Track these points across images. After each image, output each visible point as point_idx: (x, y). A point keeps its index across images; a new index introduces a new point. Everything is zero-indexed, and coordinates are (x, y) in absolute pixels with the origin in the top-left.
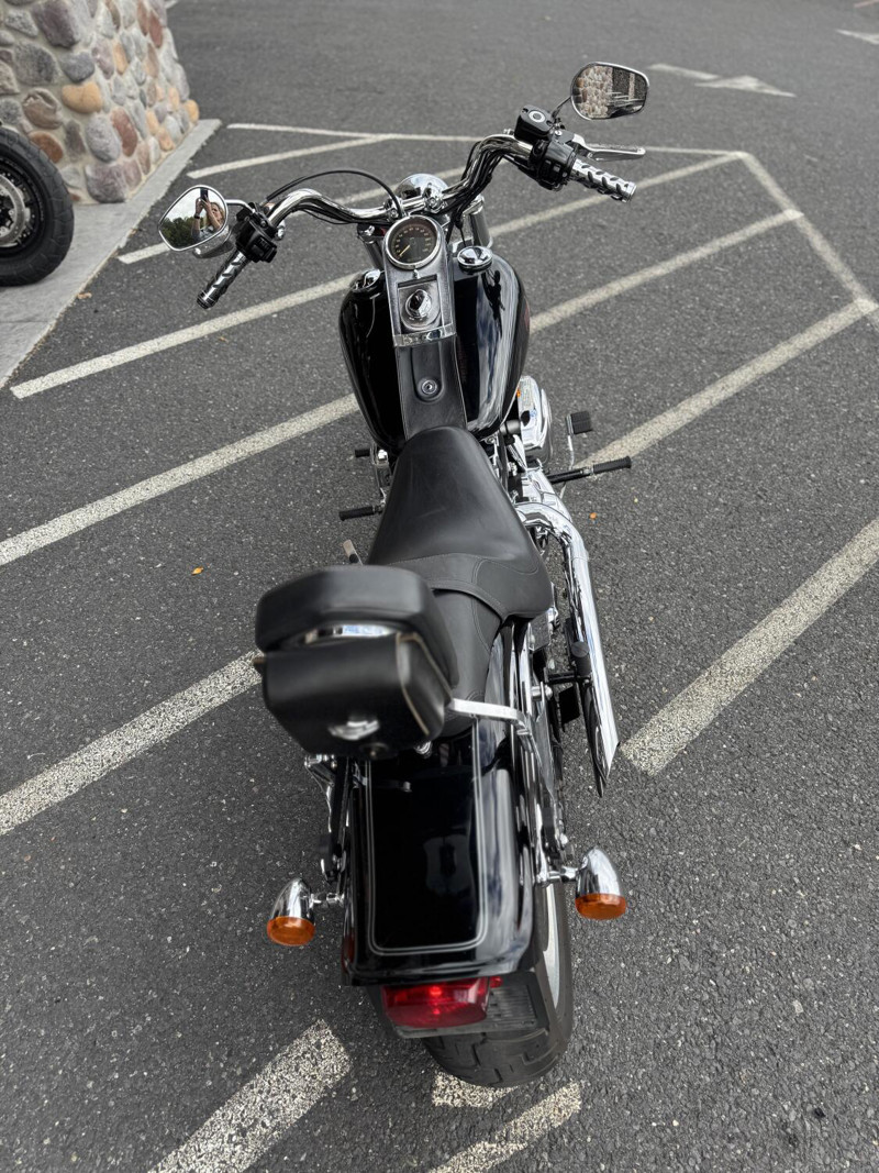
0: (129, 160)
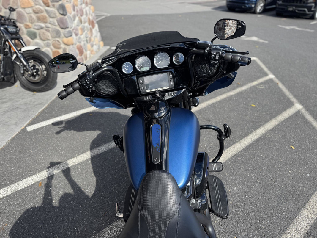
0: (80, 57)
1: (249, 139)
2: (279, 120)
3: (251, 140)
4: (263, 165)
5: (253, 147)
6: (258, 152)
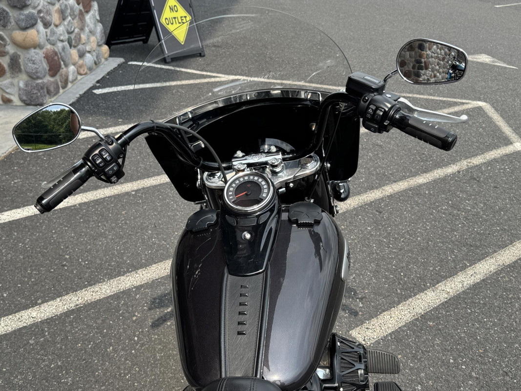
0: (52, 79)
1: (457, 283)
3: (462, 285)
4: (486, 340)
5: (466, 301)
6: (477, 313)
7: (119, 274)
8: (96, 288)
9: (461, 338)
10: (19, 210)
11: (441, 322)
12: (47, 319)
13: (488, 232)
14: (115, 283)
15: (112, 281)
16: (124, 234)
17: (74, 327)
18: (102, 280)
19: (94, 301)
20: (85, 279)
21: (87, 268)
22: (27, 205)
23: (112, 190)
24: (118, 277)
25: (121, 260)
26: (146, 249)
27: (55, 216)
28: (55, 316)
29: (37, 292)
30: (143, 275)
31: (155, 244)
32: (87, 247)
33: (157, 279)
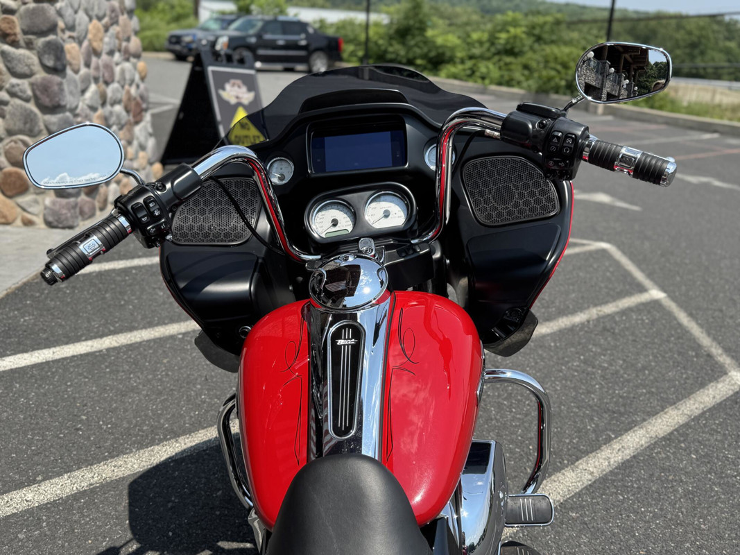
0: (88, 200)
1: (601, 460)
2: (685, 412)
3: (609, 462)
4: (648, 537)
5: (615, 484)
6: (631, 500)
7: (152, 443)
8: (120, 461)
9: (614, 534)
10: (26, 355)
11: (587, 513)
12: (48, 503)
13: (632, 395)
14: (147, 454)
15: (142, 451)
16: (164, 389)
17: (84, 515)
18: (128, 451)
19: (116, 480)
20: (105, 449)
21: (110, 433)
22: (38, 349)
23: (152, 332)
24: (151, 446)
25: (156, 424)
26: (192, 408)
27: (73, 364)
28: (59, 500)
29: (38, 465)
30: (185, 444)
31: (205, 402)
32: (111, 405)
33: (204, 451)
